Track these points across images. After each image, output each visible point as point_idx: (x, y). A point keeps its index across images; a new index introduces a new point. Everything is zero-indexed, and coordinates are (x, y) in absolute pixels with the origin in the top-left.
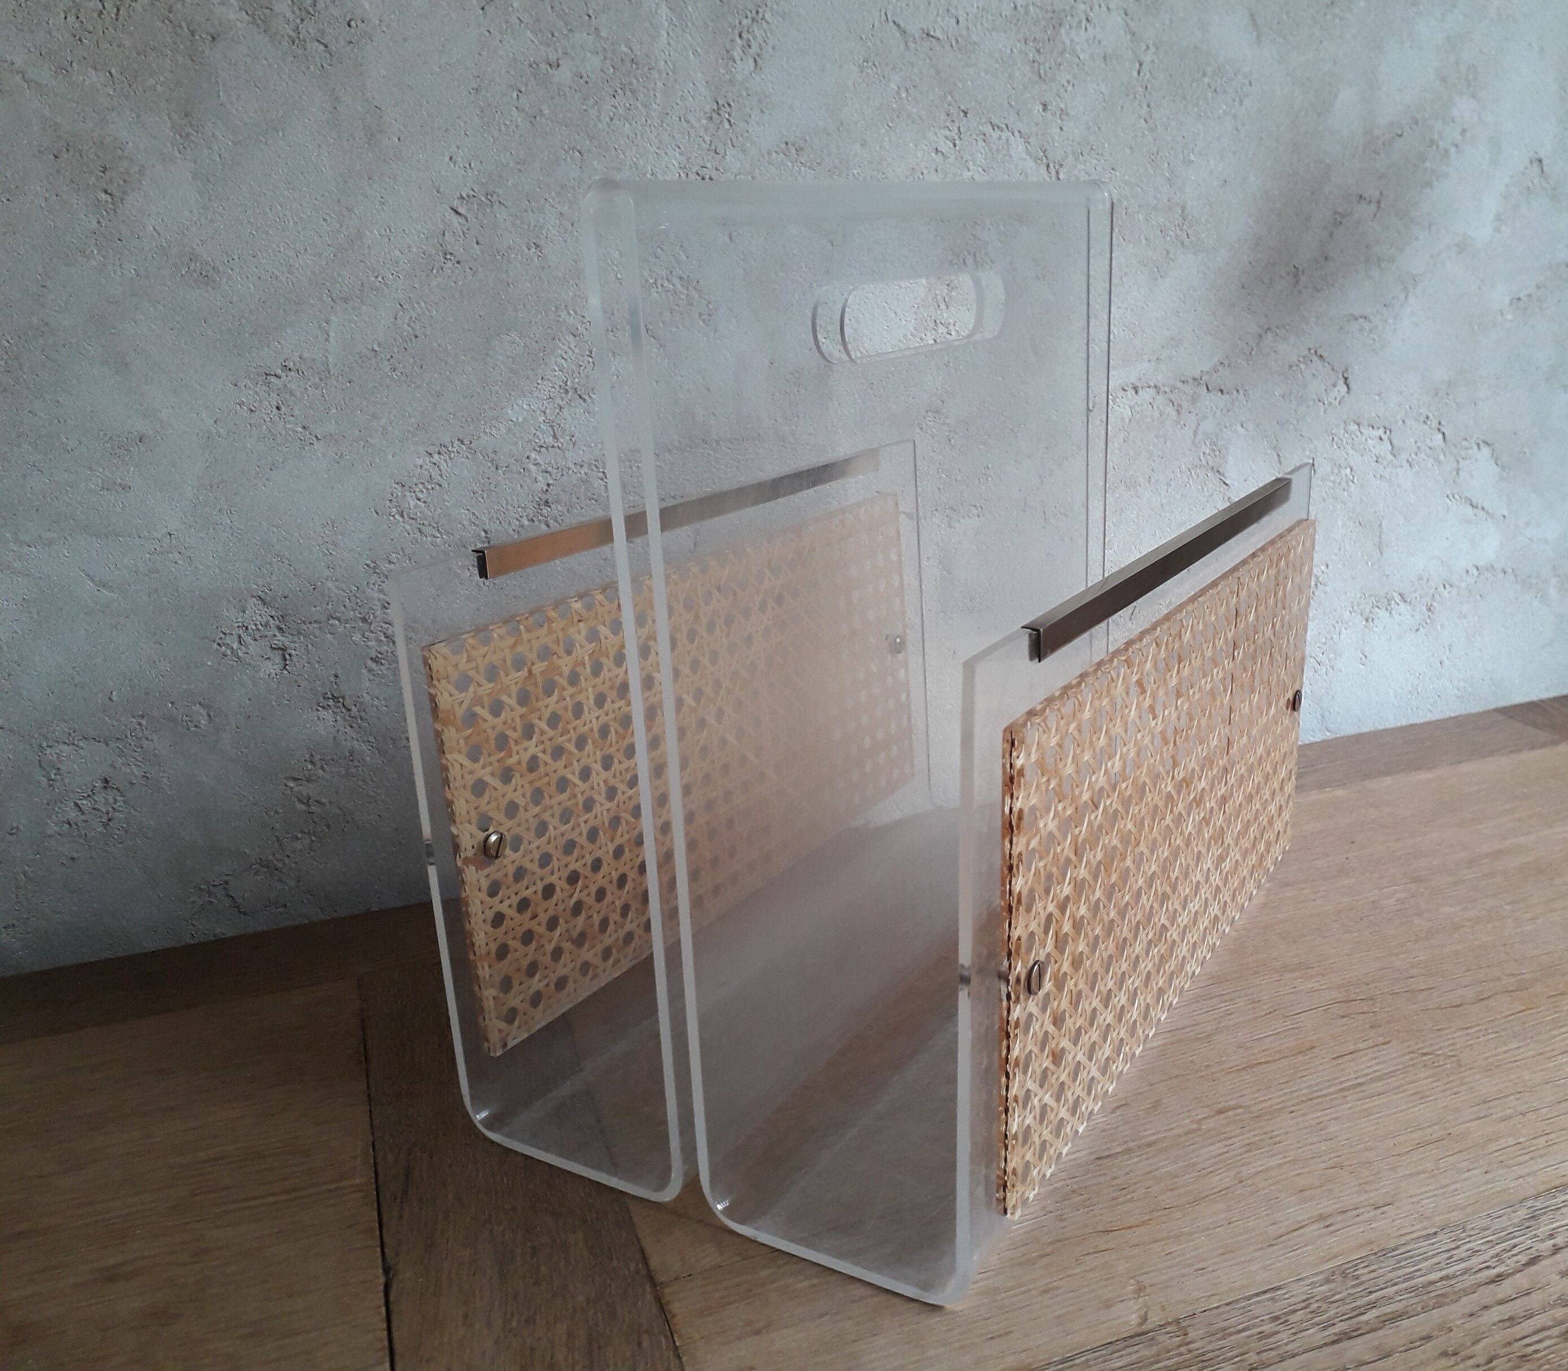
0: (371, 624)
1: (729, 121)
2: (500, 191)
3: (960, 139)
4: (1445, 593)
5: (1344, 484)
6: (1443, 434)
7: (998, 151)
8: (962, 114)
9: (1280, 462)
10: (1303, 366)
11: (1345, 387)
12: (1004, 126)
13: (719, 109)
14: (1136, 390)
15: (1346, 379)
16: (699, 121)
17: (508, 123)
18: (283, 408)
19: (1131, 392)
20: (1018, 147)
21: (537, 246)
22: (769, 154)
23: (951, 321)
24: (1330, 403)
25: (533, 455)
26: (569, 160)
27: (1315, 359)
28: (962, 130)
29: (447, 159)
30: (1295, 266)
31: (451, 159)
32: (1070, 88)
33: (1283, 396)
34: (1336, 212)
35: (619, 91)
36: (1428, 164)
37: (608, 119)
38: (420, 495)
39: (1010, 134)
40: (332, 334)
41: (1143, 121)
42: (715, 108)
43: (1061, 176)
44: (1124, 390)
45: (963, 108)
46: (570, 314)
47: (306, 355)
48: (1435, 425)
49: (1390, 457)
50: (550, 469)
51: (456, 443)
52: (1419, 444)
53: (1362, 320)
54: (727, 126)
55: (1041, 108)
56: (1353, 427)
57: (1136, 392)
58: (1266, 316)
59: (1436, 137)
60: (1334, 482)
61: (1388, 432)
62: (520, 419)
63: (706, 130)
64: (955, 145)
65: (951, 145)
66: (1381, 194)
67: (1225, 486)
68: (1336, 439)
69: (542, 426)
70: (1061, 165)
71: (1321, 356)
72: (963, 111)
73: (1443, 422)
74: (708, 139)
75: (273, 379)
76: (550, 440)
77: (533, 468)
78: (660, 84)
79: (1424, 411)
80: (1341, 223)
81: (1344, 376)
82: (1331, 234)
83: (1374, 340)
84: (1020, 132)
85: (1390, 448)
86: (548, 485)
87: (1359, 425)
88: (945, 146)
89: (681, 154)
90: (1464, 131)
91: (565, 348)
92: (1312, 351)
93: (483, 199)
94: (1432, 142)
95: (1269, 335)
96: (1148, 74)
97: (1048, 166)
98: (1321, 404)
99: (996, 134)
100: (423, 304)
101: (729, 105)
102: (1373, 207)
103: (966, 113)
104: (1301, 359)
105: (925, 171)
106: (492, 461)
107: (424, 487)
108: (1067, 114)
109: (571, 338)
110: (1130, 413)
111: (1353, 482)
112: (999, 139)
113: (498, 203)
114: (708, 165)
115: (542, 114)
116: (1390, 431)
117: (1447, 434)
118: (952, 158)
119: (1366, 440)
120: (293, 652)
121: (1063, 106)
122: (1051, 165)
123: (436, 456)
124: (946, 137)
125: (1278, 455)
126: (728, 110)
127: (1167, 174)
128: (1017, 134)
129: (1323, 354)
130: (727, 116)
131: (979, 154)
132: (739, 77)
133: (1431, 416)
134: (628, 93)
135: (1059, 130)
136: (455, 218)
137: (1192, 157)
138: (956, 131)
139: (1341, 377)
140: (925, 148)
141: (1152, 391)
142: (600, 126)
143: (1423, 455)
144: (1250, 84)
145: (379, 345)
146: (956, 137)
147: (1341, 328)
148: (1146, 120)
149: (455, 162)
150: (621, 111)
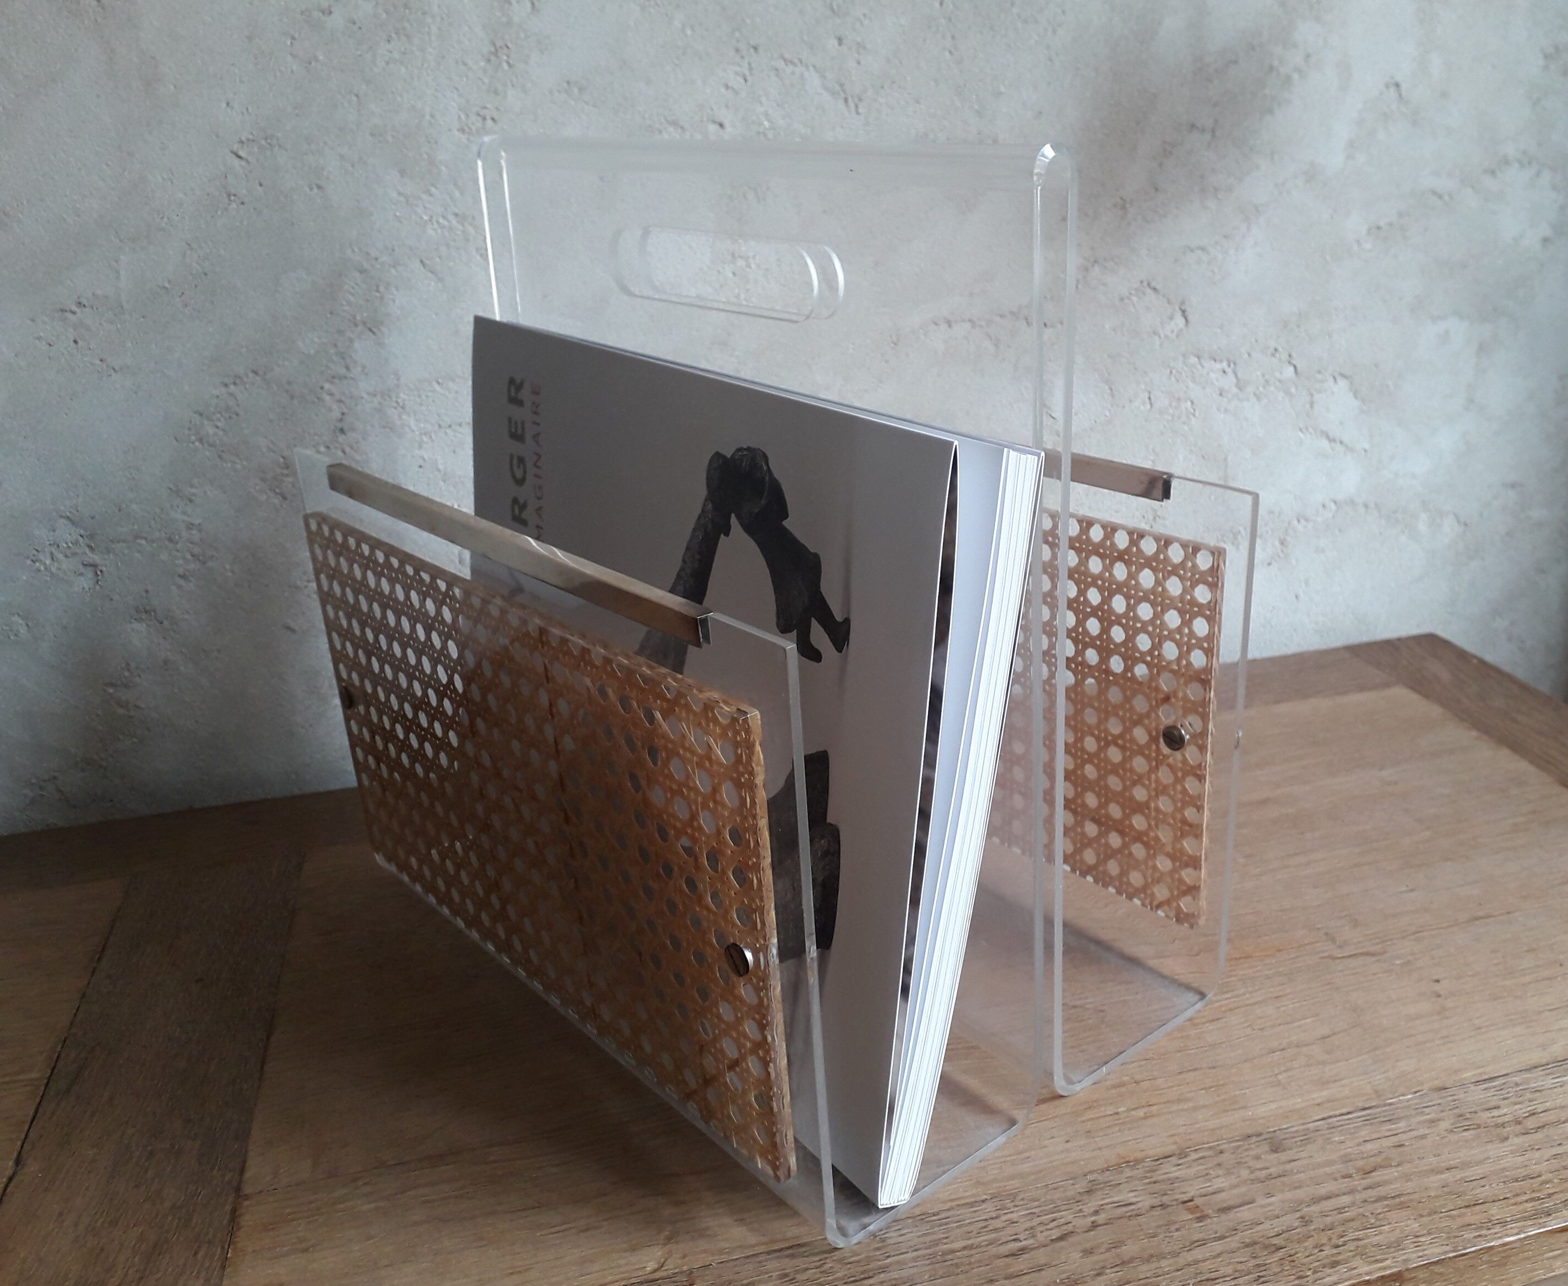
0: (177, 543)
1: (508, 63)
2: (279, 135)
3: (751, 74)
4: (1300, 528)
5: (1184, 418)
6: (1295, 367)
7: (792, 85)
8: (752, 50)
9: (1113, 396)
10: (1135, 299)
11: (1183, 320)
12: (797, 62)
13: (496, 50)
14: (949, 323)
15: (1184, 312)
16: (477, 63)
17: (283, 69)
18: (80, 343)
19: (944, 326)
20: (814, 81)
21: (319, 187)
22: (551, 92)
24: (1166, 336)
25: (327, 386)
26: (346, 103)
27: (1148, 291)
28: (753, 65)
29: (224, 105)
30: (1122, 199)
31: (228, 104)
32: (866, 22)
33: (1114, 330)
34: (1165, 142)
35: (394, 35)
36: (1267, 91)
37: (383, 64)
38: (219, 424)
39: (804, 68)
40: (122, 273)
41: (947, 53)
42: (493, 49)
43: (861, 110)
44: (935, 323)
45: (752, 43)
46: (353, 251)
47: (99, 292)
48: (1285, 357)
49: (1235, 390)
50: (343, 399)
51: (251, 375)
52: (1267, 377)
53: (1200, 252)
54: (505, 66)
55: (836, 42)
56: (1193, 360)
57: (950, 326)
58: (1093, 249)
59: (1276, 63)
60: (1173, 416)
61: (1232, 365)
62: (312, 352)
63: (485, 71)
64: (746, 80)
65: (742, 81)
66: (1216, 121)
67: (1052, 420)
68: (1174, 372)
69: (333, 359)
70: (860, 100)
71: (1155, 289)
72: (753, 47)
73: (1294, 355)
74: (486, 81)
75: (69, 315)
76: (343, 371)
77: (327, 398)
78: (434, 29)
79: (1272, 344)
80: (1171, 153)
81: (1181, 309)
82: (1161, 165)
83: (1213, 271)
84: (814, 66)
85: (1234, 380)
86: (343, 414)
87: (1199, 357)
88: (736, 82)
89: (460, 95)
90: (1308, 56)
91: (352, 284)
92: (1145, 284)
93: (263, 142)
94: (1271, 68)
95: (1097, 268)
96: (951, 6)
97: (846, 100)
98: (1156, 338)
99: (789, 69)
100: (210, 244)
101: (507, 47)
102: (1208, 137)
103: (755, 49)
104: (1133, 292)
105: (715, 107)
106: (287, 391)
107: (222, 415)
108: (865, 48)
109: (357, 274)
110: (943, 348)
111: (1194, 415)
112: (793, 73)
113: (277, 147)
114: (489, 106)
115: (317, 60)
116: (1235, 364)
117: (1299, 367)
118: (743, 95)
119: (1208, 373)
120: (104, 569)
121: (859, 39)
122: (850, 99)
123: (232, 387)
124: (737, 73)
125: (1111, 389)
126: (506, 50)
127: (976, 107)
128: (811, 69)
129: (1158, 287)
130: (505, 58)
131: (773, 89)
132: (516, 19)
133: (1280, 349)
134: (403, 38)
135: (856, 64)
136: (236, 162)
137: (1002, 89)
138: (747, 67)
139: (1177, 308)
140: (715, 84)
141: (967, 325)
142: (376, 70)
143: (1272, 388)
144: (1064, 12)
145: (169, 282)
146: (747, 73)
147: (1176, 260)
148: (950, 52)
149: (232, 108)
150: (396, 55)
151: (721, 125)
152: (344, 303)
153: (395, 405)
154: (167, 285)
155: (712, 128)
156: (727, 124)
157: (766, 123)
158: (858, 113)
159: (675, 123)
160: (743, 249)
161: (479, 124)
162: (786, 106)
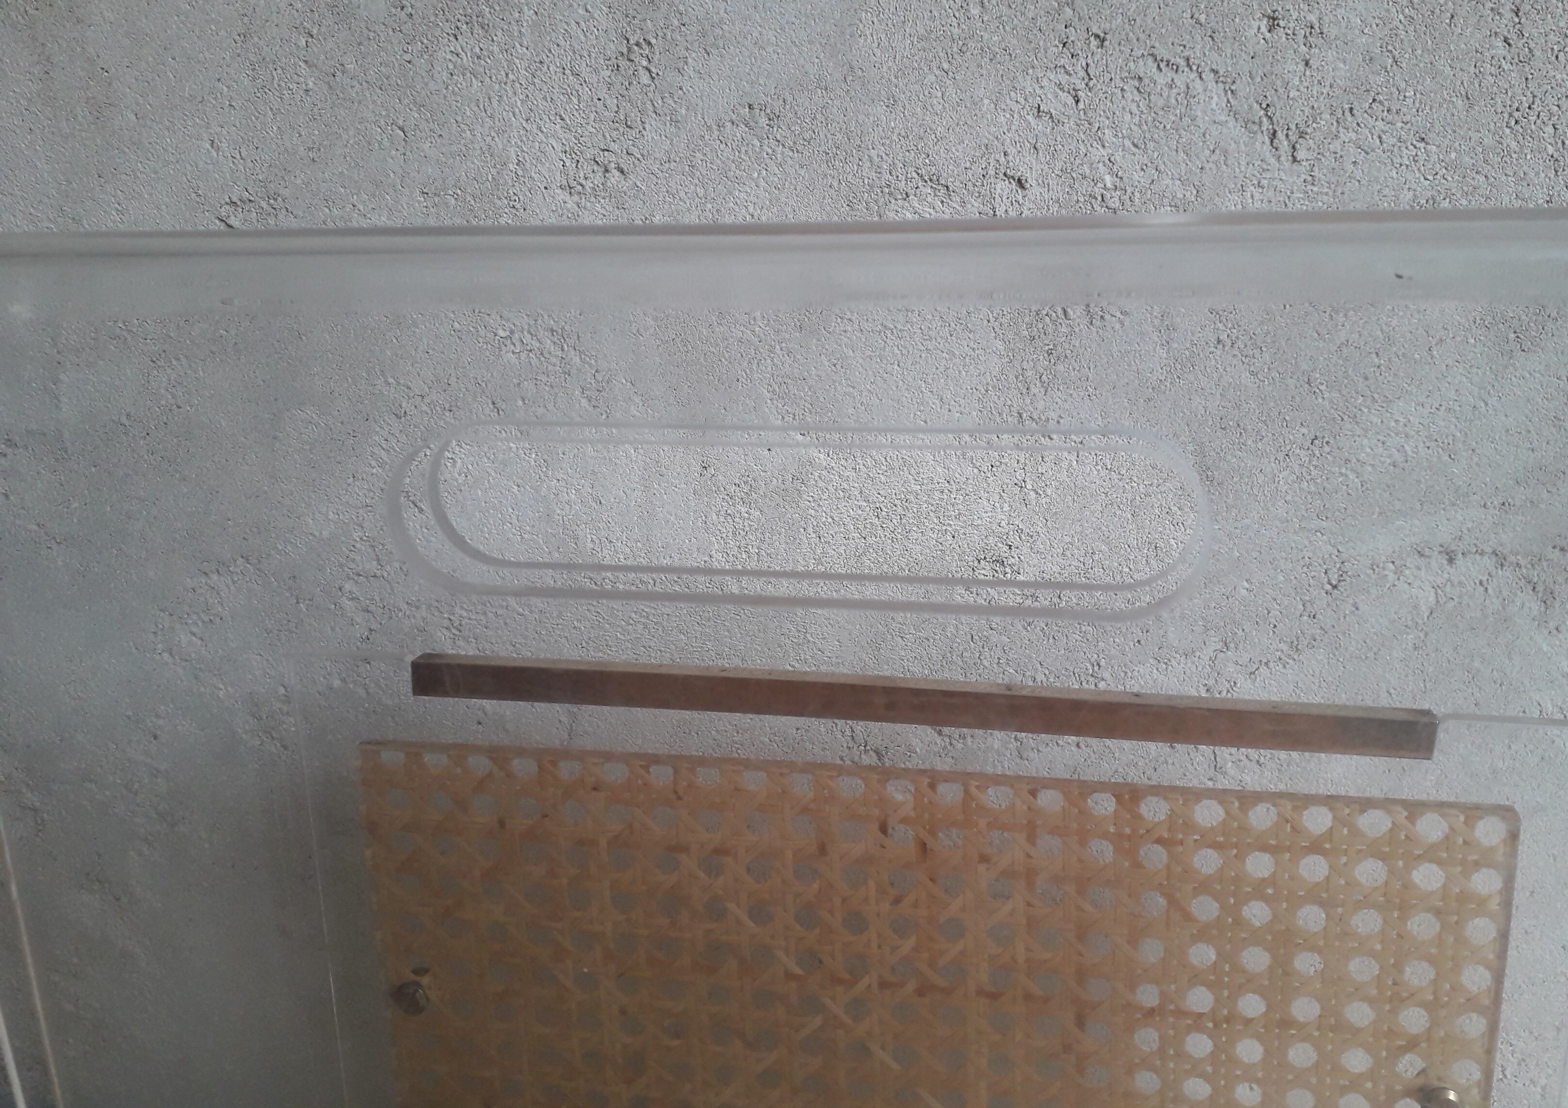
0: (136, 794)
1: (649, 71)
2: (286, 193)
3: (1089, 88)
7: (1166, 108)
8: (1094, 42)
12: (1182, 63)
13: (629, 50)
16: (596, 71)
19: (1438, 560)
20: (1211, 100)
22: (720, 126)
23: (1053, 415)
25: (347, 586)
26: (386, 143)
28: (1092, 71)
29: (206, 144)
35: (463, 27)
37: (445, 75)
38: (195, 630)
39: (1194, 75)
40: (64, 400)
41: (1500, 43)
42: (625, 51)
43: (1301, 155)
44: (1421, 554)
45: (1095, 30)
46: (389, 383)
47: (34, 425)
50: (372, 608)
51: (240, 561)
54: (645, 79)
55: (1264, 24)
57: (1451, 561)
62: (325, 534)
63: (609, 86)
64: (1076, 100)
65: (1070, 101)
69: (358, 545)
70: (1302, 135)
72: (1097, 36)
74: (612, 103)
76: (371, 566)
77: (348, 604)
84: (1215, 72)
86: (371, 630)
88: (1057, 103)
89: (566, 129)
91: (385, 434)
93: (264, 204)
97: (1273, 136)
99: (1161, 80)
100: (184, 360)
101: (649, 43)
103: (1101, 40)
105: (1012, 151)
106: (290, 590)
107: (200, 618)
108: (1322, 33)
109: (392, 419)
110: (1432, 599)
112: (1171, 84)
113: (284, 211)
114: (614, 147)
115: (344, 70)
118: (1069, 127)
121: (1313, 18)
122: (1280, 135)
123: (215, 577)
124: (1060, 85)
128: (1208, 76)
130: (645, 63)
131: (1128, 117)
134: (477, 30)
135: (1301, 66)
138: (1082, 74)
140: (1016, 107)
141: (1488, 562)
142: (432, 86)
145: (129, 416)
146: (1080, 85)
148: (1506, 40)
149: (218, 149)
150: (466, 60)
151: (1020, 183)
152: (373, 463)
153: (446, 623)
154: (124, 420)
155: (1003, 187)
156: (1031, 180)
157: (1108, 178)
158: (1295, 160)
159: (934, 180)
160: (1041, 405)
161: (598, 179)
162: (1151, 145)
